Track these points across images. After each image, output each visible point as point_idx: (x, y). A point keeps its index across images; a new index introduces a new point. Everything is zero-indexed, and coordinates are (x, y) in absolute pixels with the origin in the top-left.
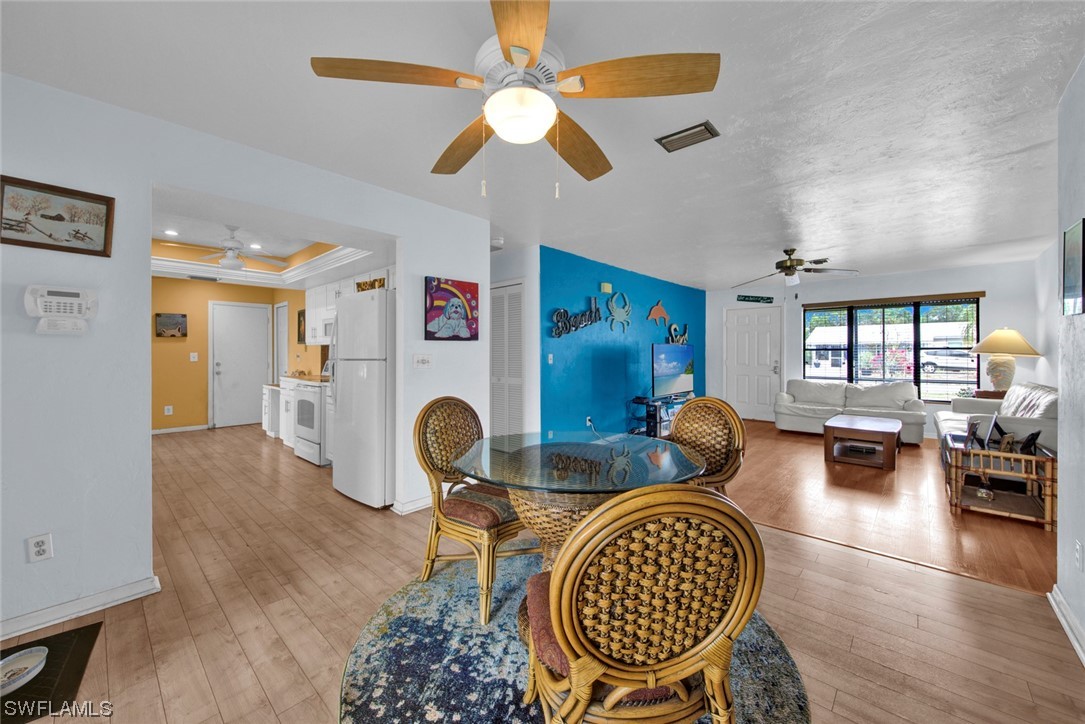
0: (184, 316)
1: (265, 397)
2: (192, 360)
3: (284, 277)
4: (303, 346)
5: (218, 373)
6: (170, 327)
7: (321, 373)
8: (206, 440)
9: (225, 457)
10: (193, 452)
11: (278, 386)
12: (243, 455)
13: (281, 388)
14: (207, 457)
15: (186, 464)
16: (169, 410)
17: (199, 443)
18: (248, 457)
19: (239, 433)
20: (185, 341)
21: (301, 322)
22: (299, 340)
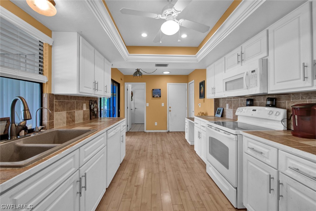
0: (160, 90)
1: (187, 124)
2: (162, 106)
3: (198, 57)
4: (202, 100)
5: (170, 111)
6: (156, 94)
7: (215, 115)
8: (166, 140)
9: (170, 158)
10: (159, 148)
11: (194, 121)
12: (178, 160)
13: (196, 123)
14: (163, 156)
15: (154, 160)
16: (156, 124)
17: (163, 141)
18: (180, 162)
19: (177, 137)
20: (160, 99)
21: (201, 87)
22: (200, 97)
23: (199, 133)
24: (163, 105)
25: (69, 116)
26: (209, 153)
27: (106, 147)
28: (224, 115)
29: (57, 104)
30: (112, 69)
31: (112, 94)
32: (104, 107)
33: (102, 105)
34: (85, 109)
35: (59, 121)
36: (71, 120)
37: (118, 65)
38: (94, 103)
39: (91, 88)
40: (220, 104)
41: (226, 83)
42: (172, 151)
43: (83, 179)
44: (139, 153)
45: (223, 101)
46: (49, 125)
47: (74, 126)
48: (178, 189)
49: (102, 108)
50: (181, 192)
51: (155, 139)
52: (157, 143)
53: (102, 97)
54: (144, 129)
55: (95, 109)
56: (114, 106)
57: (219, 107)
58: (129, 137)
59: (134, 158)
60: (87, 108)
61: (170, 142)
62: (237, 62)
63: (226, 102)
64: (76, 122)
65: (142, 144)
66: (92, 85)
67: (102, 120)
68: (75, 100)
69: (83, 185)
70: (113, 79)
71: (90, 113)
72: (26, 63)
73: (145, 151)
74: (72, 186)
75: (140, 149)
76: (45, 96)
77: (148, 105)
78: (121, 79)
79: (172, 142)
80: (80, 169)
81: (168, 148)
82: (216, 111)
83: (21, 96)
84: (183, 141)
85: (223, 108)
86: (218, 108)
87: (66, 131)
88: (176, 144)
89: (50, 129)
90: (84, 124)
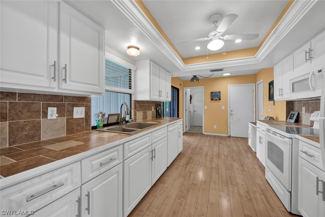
0: (220, 92)
1: (250, 129)
2: (222, 109)
3: (257, 58)
4: (272, 102)
5: (232, 114)
6: (215, 96)
7: (287, 120)
8: (224, 143)
9: (226, 160)
10: (216, 149)
11: (256, 125)
12: (234, 162)
13: (258, 128)
14: (218, 156)
15: (208, 158)
16: (215, 127)
17: (221, 144)
18: (236, 165)
19: (238, 143)
20: (220, 102)
21: (271, 88)
22: (269, 99)
23: (260, 138)
24: (223, 107)
25: (144, 115)
26: (268, 158)
27: (167, 137)
28: (299, 121)
29: (138, 106)
30: (172, 78)
31: (172, 98)
32: (166, 109)
33: (164, 108)
34: (153, 110)
35: (139, 117)
36: (145, 117)
37: (176, 75)
38: (159, 106)
39: (157, 95)
40: (295, 107)
41: (293, 84)
42: (229, 154)
43: (154, 151)
44: (194, 150)
45: (299, 104)
46: (135, 119)
47: (147, 121)
48: (227, 183)
49: (164, 110)
50: (230, 186)
51: (213, 141)
52: (214, 145)
53: (164, 101)
54: (202, 132)
55: (160, 111)
56: (174, 108)
57: (293, 110)
58: (187, 136)
59: (190, 154)
60: (154, 109)
61: (229, 146)
62: (305, 60)
63: (302, 105)
64: (148, 119)
65: (199, 144)
66: (157, 93)
67: (165, 119)
68: (147, 103)
69: (154, 156)
70: (173, 85)
71: (156, 114)
72: (120, 83)
73: (200, 149)
74: (148, 153)
75: (196, 148)
76: (132, 102)
77: (206, 107)
78: (180, 85)
79: (231, 147)
80: (152, 145)
81: (225, 151)
82: (289, 115)
83: (125, 102)
84: (246, 147)
85: (297, 113)
86: (291, 112)
87: (143, 123)
88: (235, 149)
89: (135, 121)
90: (152, 120)
